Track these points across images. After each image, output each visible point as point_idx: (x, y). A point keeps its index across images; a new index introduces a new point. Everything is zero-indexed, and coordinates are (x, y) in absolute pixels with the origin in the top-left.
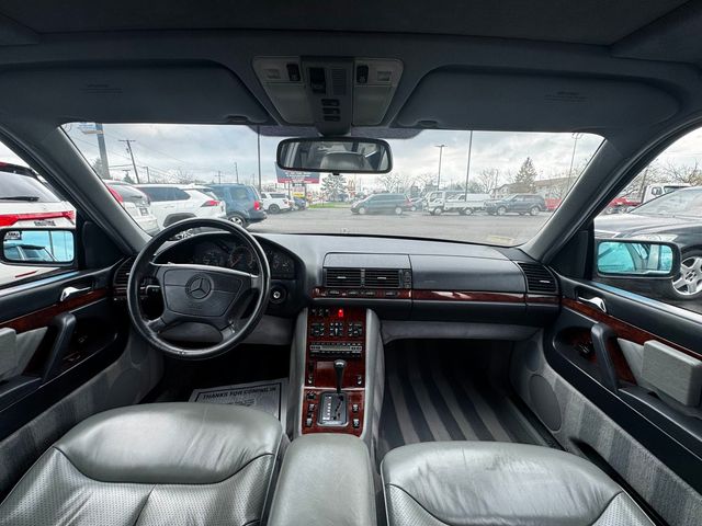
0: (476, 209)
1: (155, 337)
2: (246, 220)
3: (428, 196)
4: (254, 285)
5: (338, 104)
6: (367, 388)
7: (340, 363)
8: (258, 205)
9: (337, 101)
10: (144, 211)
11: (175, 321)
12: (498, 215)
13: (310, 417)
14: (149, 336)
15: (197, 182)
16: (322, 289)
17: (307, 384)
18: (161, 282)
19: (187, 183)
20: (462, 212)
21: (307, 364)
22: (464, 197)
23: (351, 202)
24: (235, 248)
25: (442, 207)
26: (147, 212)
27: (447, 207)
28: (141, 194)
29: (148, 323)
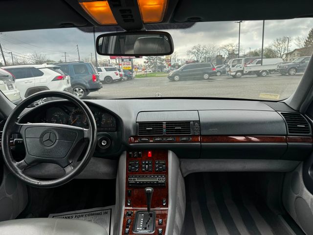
0: (270, 71)
1: (20, 173)
2: (87, 90)
3: (230, 63)
4: (86, 136)
5: (131, 12)
6: (170, 208)
7: (149, 189)
8: (94, 77)
9: (130, 11)
10: (10, 87)
11: (33, 162)
12: (290, 75)
13: (127, 227)
14: (17, 172)
15: (48, 62)
16: (136, 137)
17: (127, 206)
18: (23, 136)
19: (41, 63)
20: (259, 74)
21: (127, 191)
22: (261, 62)
23: (168, 72)
24: (74, 111)
25: (242, 71)
26: (12, 87)
27: (246, 70)
28: (7, 73)
29: (15, 164)
